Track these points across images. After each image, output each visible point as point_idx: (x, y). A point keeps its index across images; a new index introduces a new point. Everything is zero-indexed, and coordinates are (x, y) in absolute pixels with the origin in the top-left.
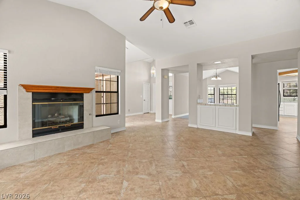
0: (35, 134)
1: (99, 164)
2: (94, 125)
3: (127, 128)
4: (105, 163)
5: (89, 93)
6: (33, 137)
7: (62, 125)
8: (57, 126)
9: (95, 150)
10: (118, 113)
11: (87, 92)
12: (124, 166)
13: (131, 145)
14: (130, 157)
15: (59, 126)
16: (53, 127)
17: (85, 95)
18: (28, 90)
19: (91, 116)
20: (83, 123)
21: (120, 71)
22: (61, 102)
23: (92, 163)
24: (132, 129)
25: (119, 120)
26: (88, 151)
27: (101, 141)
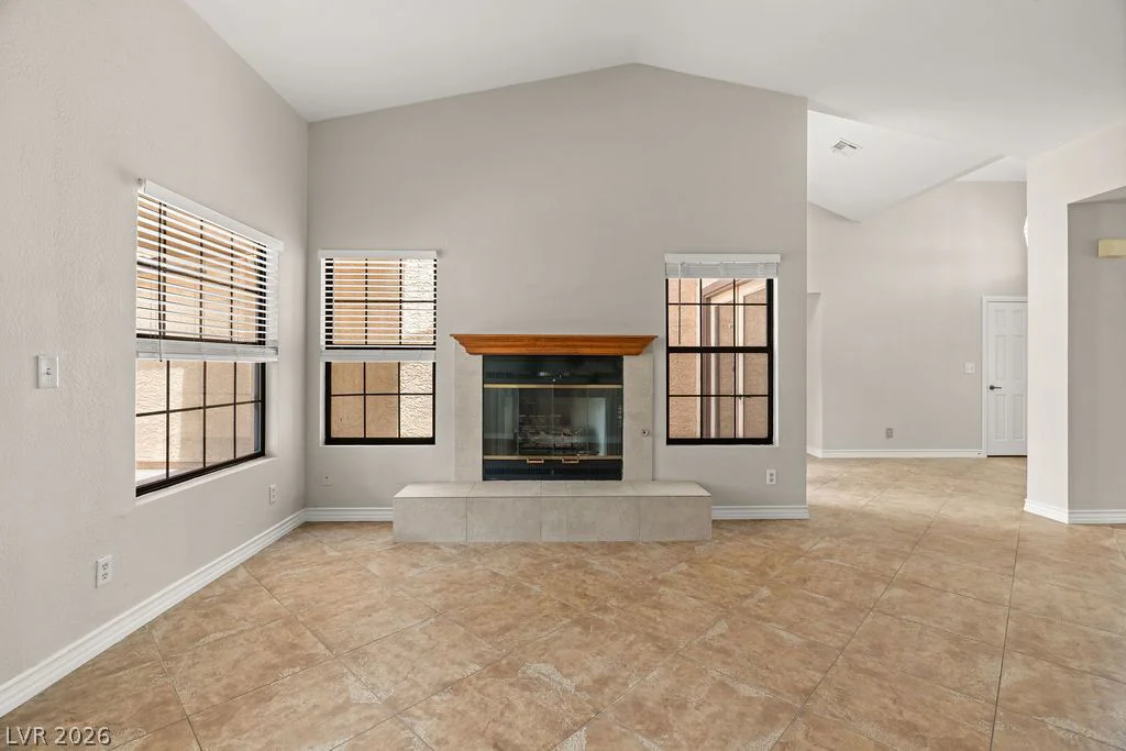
0: (492, 472)
1: (576, 622)
2: (661, 474)
3: (813, 509)
4: (600, 626)
5: (637, 354)
6: (484, 479)
7: (554, 458)
8: (541, 460)
9: (616, 566)
10: (769, 440)
11: (634, 350)
12: (647, 668)
13: (765, 592)
14: (705, 645)
15: (547, 458)
16: (530, 460)
17: (630, 364)
18: (471, 350)
19: (647, 440)
20: (621, 461)
21: (776, 258)
22: (554, 383)
23: (565, 606)
24: (841, 525)
25: (774, 471)
26: (596, 563)
27: (662, 540)
